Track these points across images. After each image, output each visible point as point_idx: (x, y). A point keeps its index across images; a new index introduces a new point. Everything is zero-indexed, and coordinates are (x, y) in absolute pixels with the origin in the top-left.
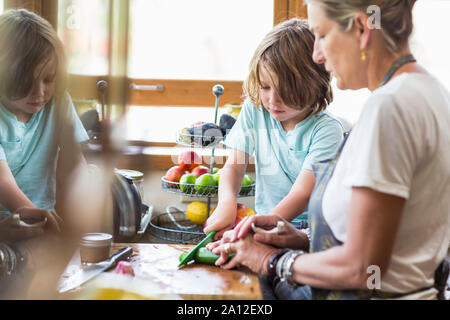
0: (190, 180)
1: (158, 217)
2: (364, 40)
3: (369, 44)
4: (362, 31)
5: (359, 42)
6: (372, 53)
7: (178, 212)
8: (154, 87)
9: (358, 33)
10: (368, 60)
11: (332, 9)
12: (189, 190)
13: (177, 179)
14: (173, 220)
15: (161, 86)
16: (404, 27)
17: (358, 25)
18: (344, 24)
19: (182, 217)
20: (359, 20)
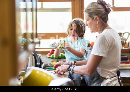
0: (53, 56)
1: (46, 65)
2: (97, 22)
3: (98, 23)
4: (97, 20)
5: (96, 23)
6: (99, 25)
7: (51, 64)
8: (44, 35)
9: (96, 21)
10: (98, 26)
11: (90, 15)
12: (53, 58)
13: (50, 56)
14: (49, 66)
15: (45, 35)
16: (106, 19)
17: (96, 19)
18: (93, 19)
19: (51, 65)
20: (96, 18)
